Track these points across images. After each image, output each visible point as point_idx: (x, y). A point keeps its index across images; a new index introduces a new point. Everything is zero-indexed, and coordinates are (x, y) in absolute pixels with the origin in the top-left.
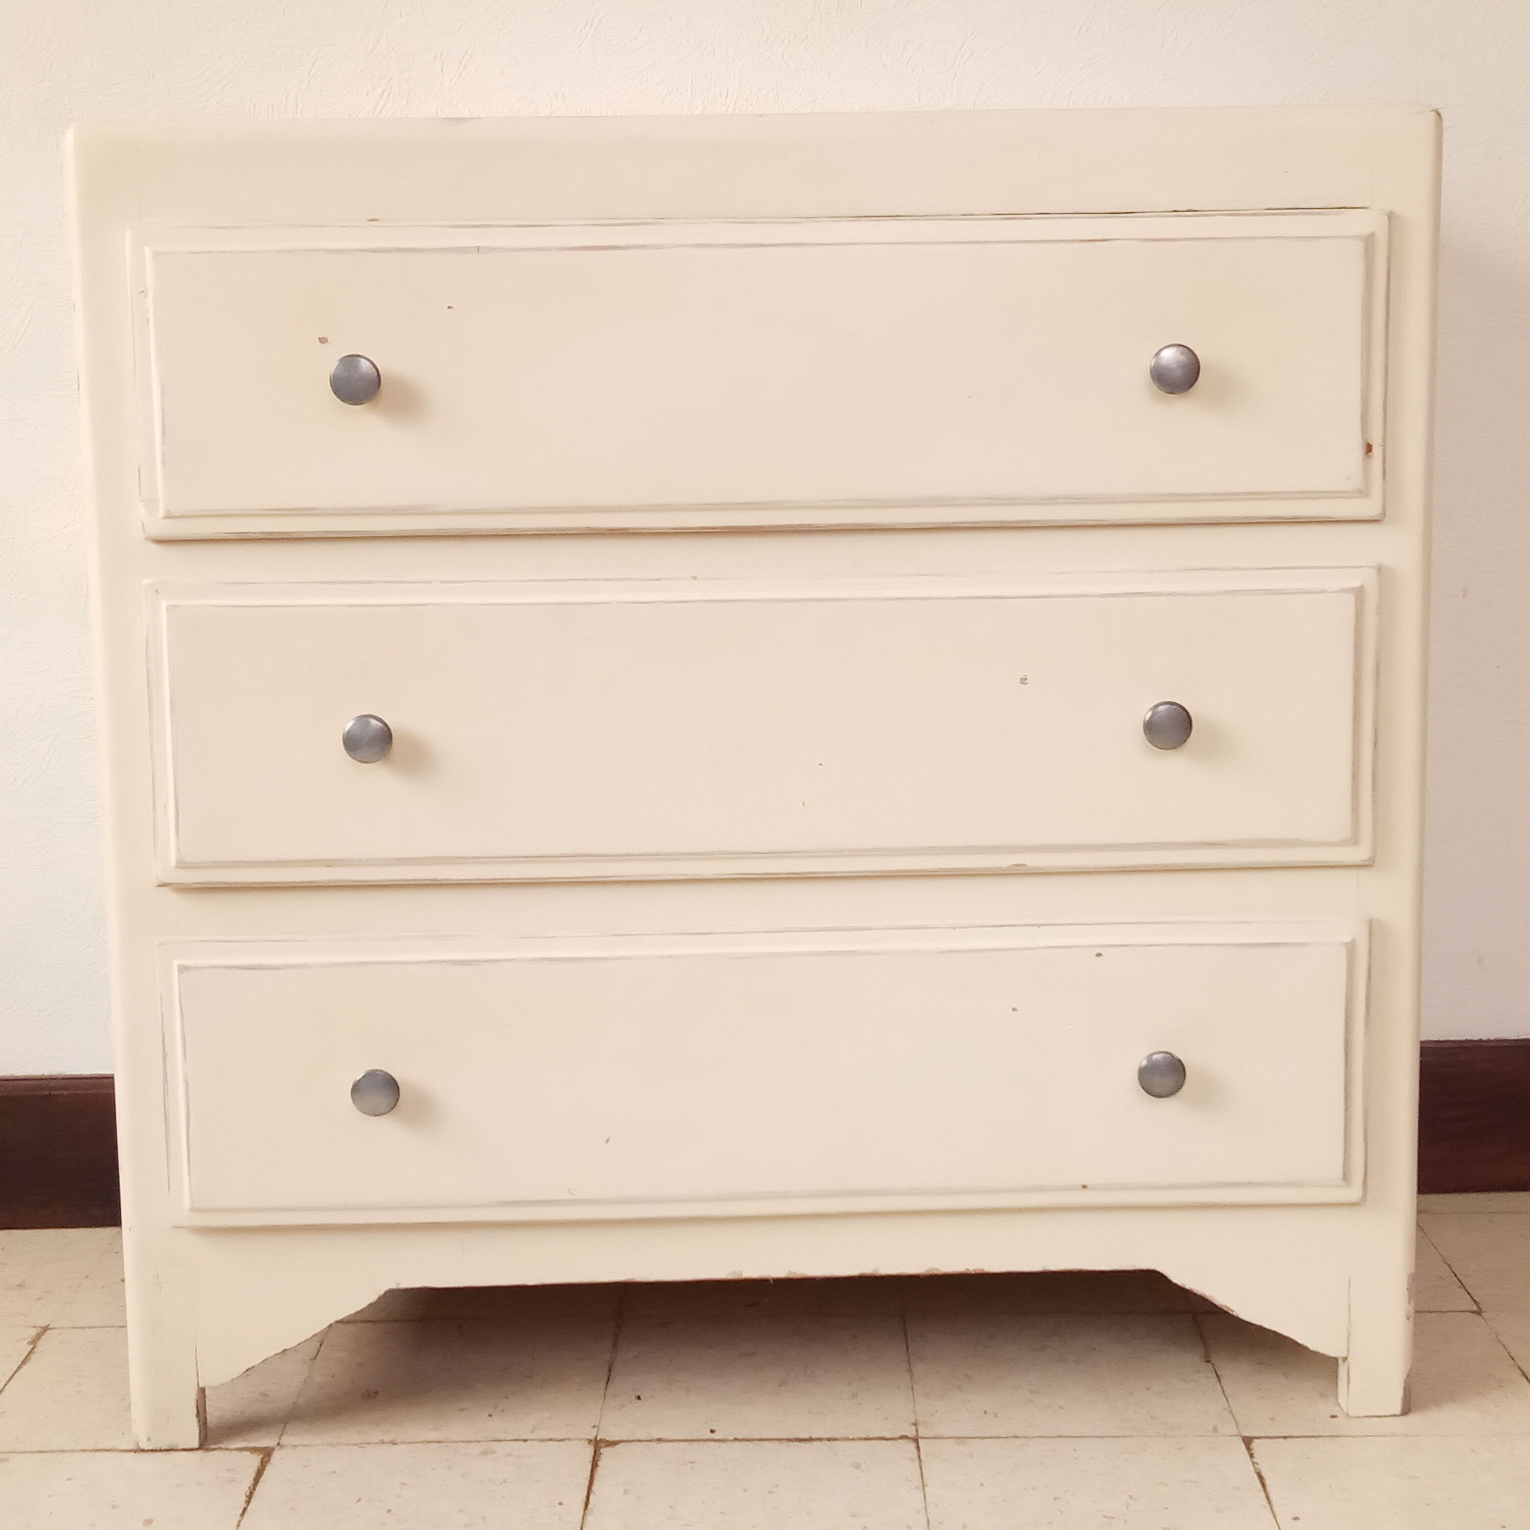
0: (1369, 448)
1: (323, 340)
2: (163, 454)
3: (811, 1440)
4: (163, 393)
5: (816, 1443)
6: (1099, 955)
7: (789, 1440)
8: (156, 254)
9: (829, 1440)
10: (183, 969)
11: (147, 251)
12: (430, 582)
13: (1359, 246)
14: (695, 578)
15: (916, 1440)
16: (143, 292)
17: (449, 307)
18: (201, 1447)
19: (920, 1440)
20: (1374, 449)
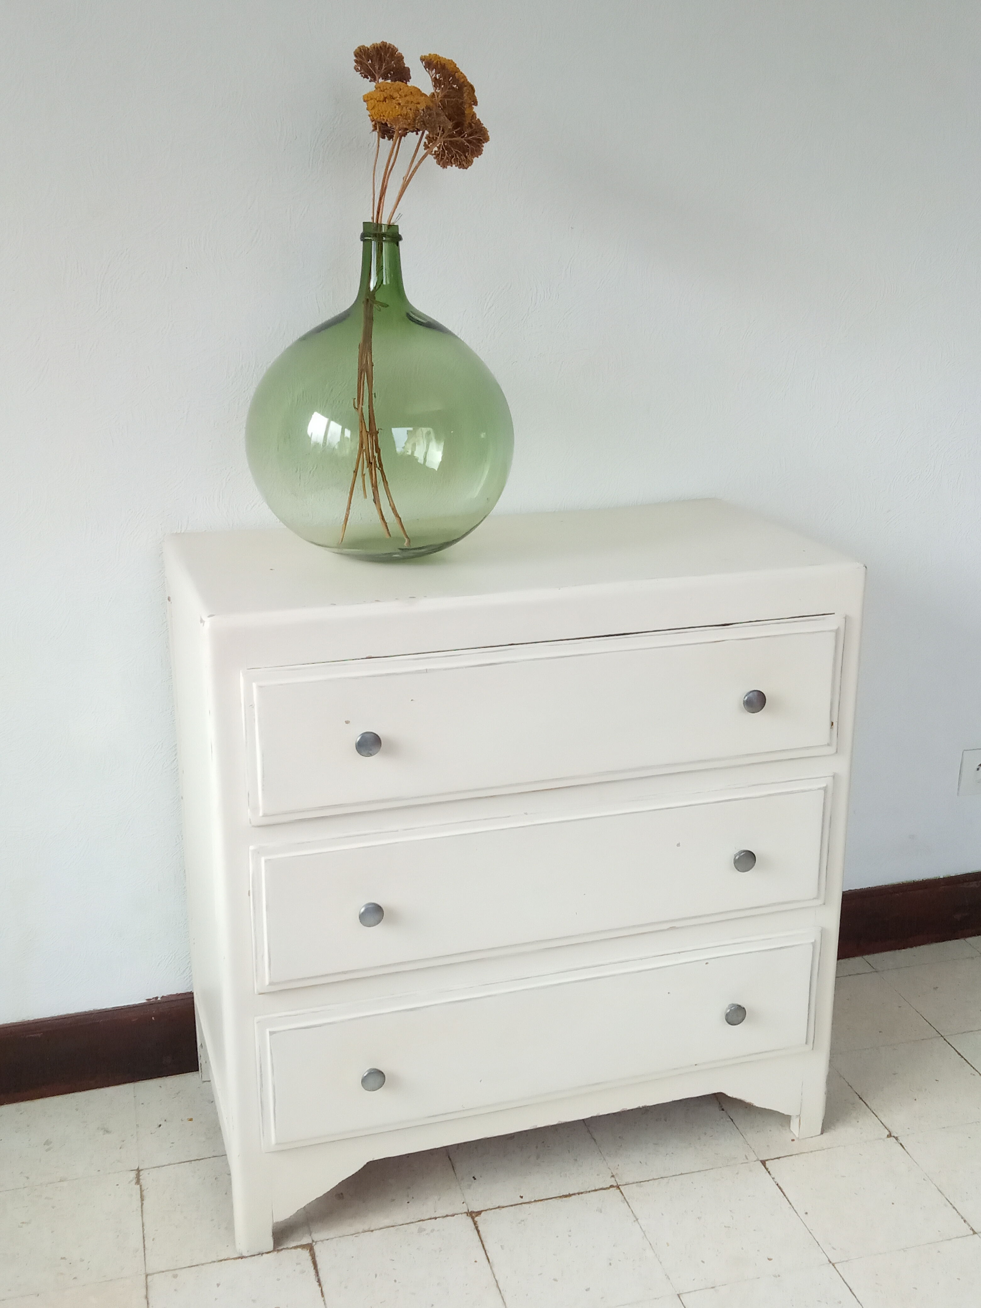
0: (832, 724)
1: (347, 722)
2: (263, 786)
3: (570, 1195)
4: (263, 756)
5: (573, 1197)
6: (707, 963)
7: (560, 1197)
8: (260, 687)
9: (579, 1194)
10: (271, 1033)
11: (254, 685)
12: (397, 831)
13: (833, 634)
14: (526, 814)
15: (618, 1187)
16: (251, 705)
17: (412, 700)
18: (274, 1250)
19: (620, 1187)
20: (834, 724)
